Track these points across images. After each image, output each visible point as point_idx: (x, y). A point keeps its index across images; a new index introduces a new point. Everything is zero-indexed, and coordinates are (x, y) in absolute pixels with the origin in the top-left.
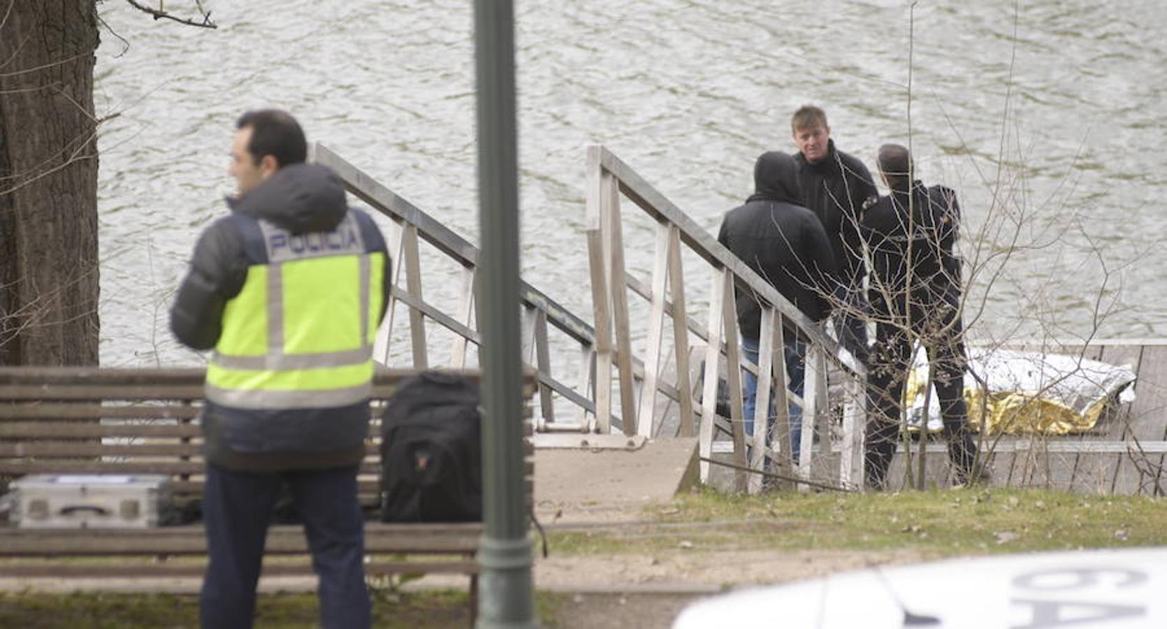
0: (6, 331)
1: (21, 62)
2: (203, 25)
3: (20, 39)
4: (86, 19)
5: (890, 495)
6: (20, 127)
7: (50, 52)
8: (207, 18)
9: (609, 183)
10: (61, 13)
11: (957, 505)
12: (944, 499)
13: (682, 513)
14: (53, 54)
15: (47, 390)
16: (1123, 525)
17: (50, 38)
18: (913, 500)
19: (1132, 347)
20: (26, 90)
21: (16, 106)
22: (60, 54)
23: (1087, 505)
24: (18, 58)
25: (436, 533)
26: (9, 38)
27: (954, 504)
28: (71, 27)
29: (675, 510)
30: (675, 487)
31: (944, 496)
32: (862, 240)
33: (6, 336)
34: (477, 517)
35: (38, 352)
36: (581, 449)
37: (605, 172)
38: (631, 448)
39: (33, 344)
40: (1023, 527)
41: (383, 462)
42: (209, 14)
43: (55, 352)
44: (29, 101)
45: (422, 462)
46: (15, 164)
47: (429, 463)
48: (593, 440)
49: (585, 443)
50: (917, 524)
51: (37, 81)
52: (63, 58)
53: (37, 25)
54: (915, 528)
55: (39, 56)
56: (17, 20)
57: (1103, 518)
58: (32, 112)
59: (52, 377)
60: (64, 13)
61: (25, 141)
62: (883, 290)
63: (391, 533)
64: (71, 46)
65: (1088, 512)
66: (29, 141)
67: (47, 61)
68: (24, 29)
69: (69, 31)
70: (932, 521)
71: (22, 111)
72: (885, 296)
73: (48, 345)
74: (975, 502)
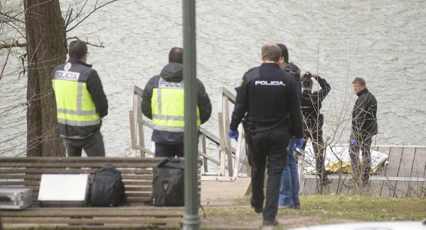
0: (37, 142)
1: (44, 59)
2: (101, 47)
3: (43, 51)
4: (64, 45)
5: (312, 196)
6: (43, 79)
7: (52, 55)
8: (101, 45)
9: (225, 98)
10: (56, 43)
11: (333, 200)
12: (329, 198)
13: (247, 202)
14: (54, 56)
15: (49, 164)
16: (384, 207)
17: (52, 51)
18: (319, 198)
19: (387, 147)
20: (45, 67)
21: (42, 72)
22: (55, 56)
23: (373, 201)
24: (43, 57)
25: (170, 210)
26: (40, 51)
27: (332, 200)
28: (59, 48)
29: (245, 201)
30: (245, 193)
31: (329, 197)
32: (303, 116)
33: (38, 143)
34: (182, 205)
35: (47, 148)
36: (216, 181)
37: (224, 94)
38: (231, 181)
39: (45, 146)
40: (353, 208)
41: (153, 187)
42: (102, 43)
43: (53, 148)
44: (46, 71)
45: (166, 187)
46: (41, 90)
47: (168, 188)
48: (220, 178)
49: (217, 179)
50: (320, 206)
51: (48, 65)
52: (57, 57)
53: (49, 47)
54: (320, 208)
55: (49, 56)
56: (43, 45)
57: (378, 205)
58: (47, 74)
59: (50, 160)
60: (57, 44)
61: (44, 83)
62: (309, 131)
63: (156, 210)
64: (59, 54)
65: (374, 202)
66: (45, 83)
67: (51, 58)
68: (45, 48)
69: (58, 49)
70: (325, 205)
71: (44, 73)
72: (310, 133)
73: (50, 146)
74: (338, 199)
